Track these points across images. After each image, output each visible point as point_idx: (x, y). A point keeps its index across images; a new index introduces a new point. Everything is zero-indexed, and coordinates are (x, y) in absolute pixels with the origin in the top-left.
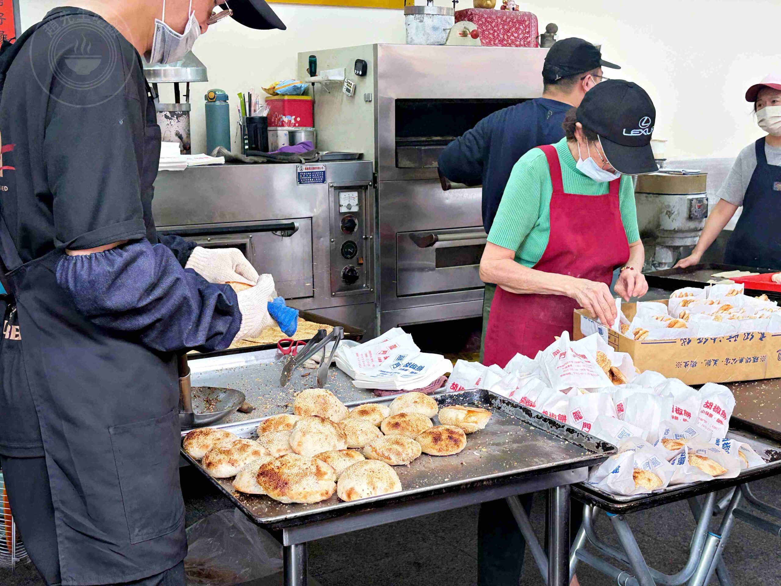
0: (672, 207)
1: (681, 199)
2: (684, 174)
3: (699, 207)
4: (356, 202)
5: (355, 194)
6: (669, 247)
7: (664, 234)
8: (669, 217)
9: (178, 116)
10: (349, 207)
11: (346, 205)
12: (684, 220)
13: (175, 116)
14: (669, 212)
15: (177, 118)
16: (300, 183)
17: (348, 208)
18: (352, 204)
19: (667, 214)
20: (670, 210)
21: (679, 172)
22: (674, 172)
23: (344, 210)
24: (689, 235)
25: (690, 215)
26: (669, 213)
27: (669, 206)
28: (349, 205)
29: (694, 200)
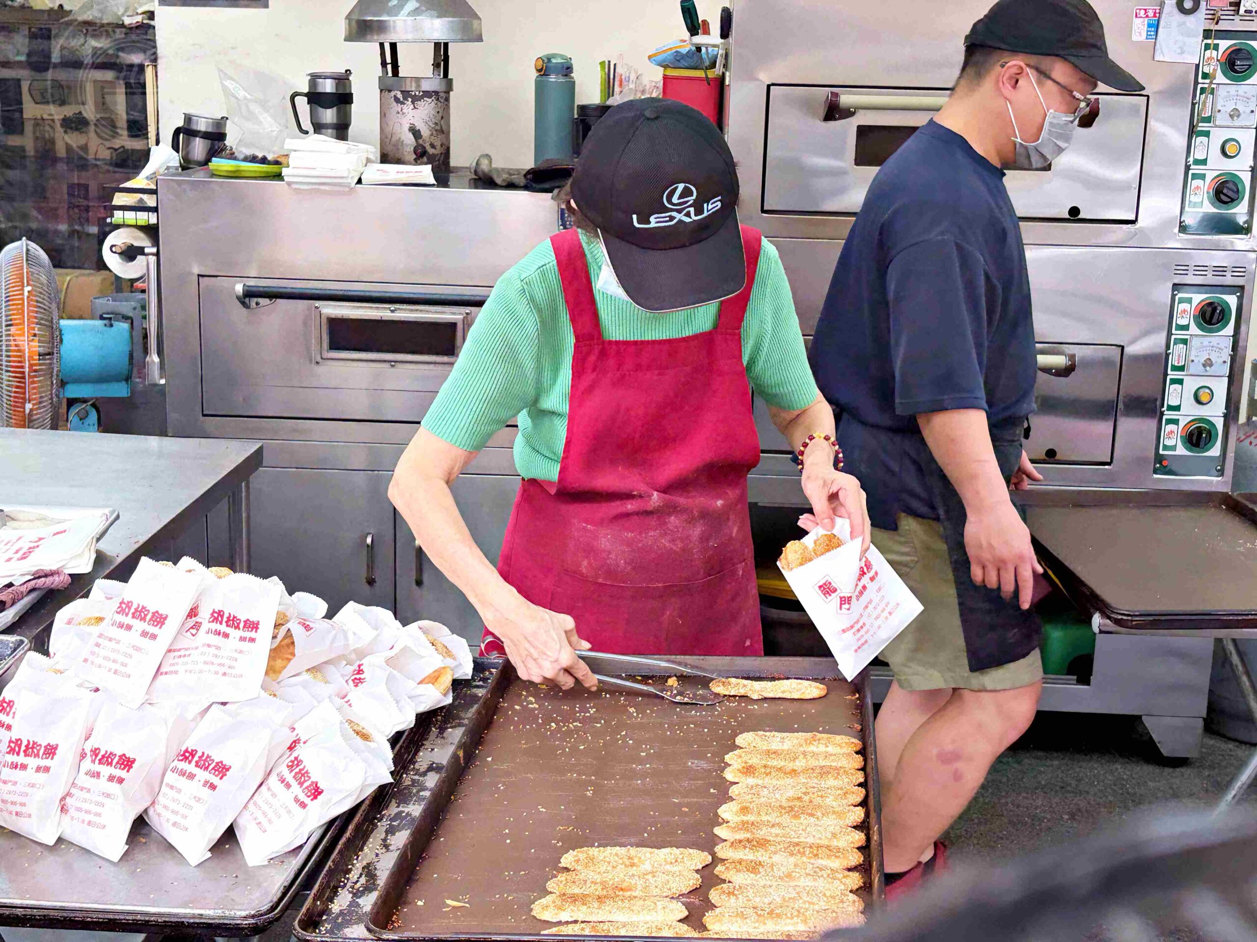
9: (415, 99)
13: (410, 100)
15: (413, 102)
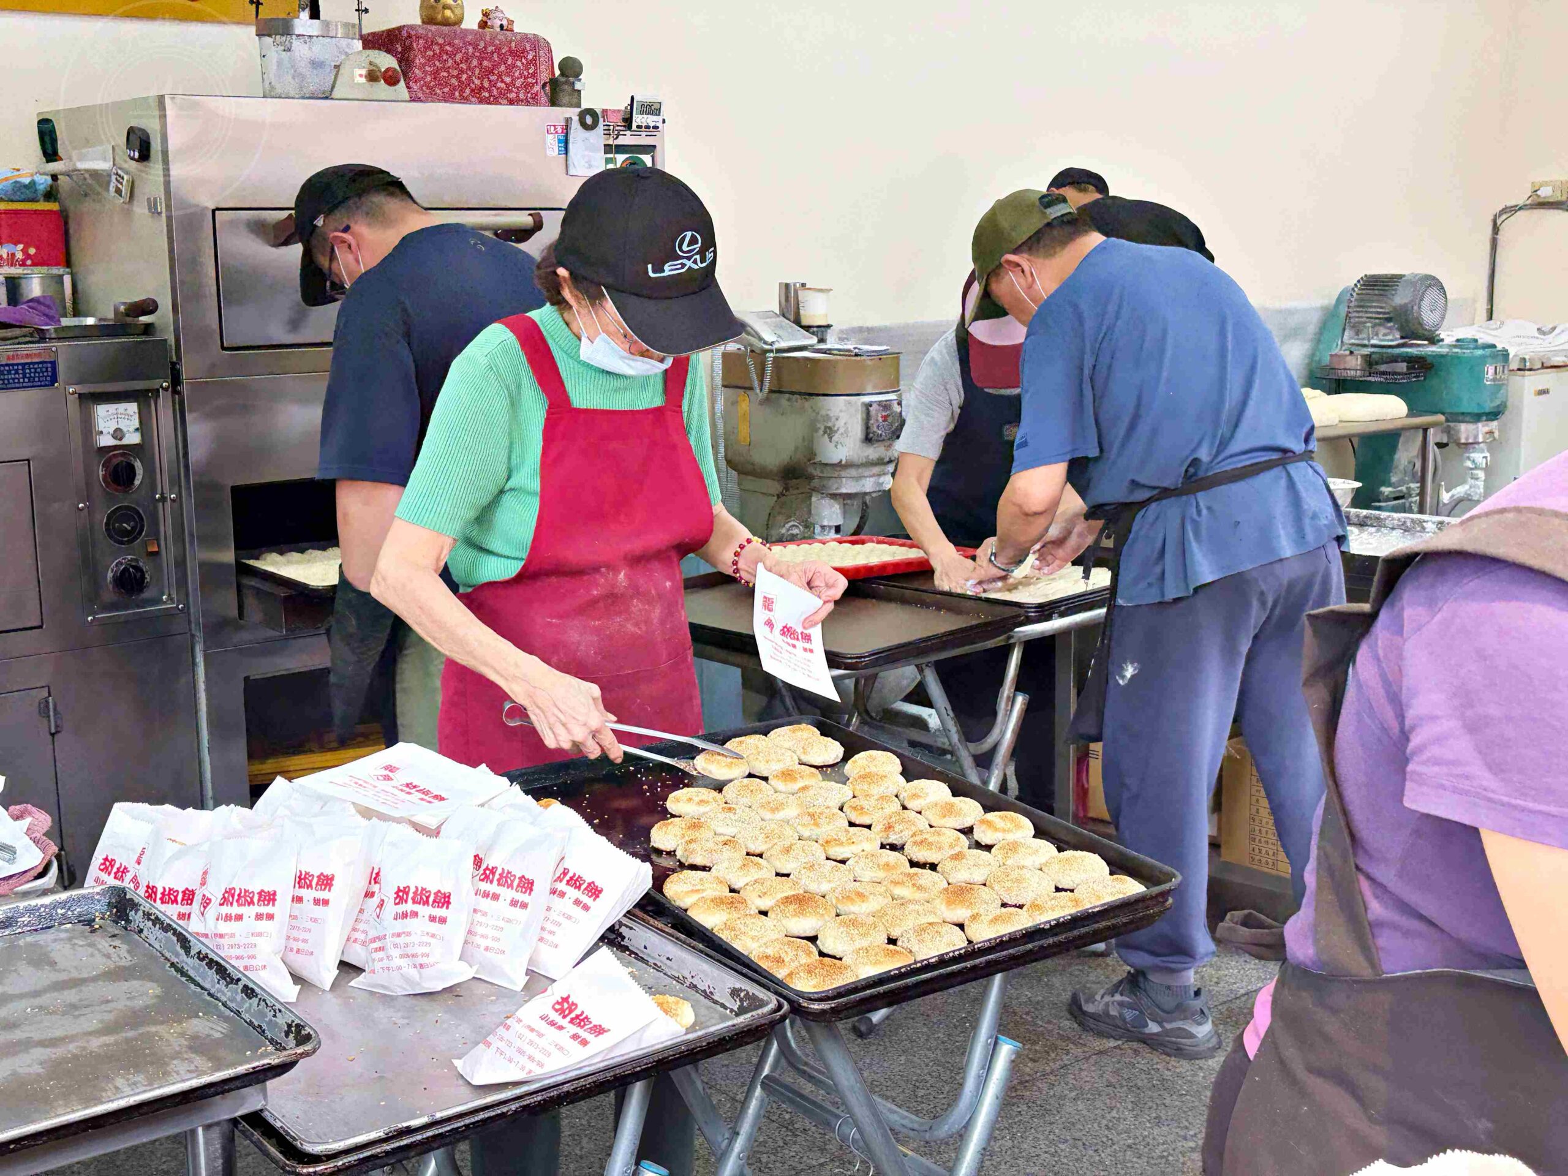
0: (833, 419)
1: (850, 403)
2: (856, 355)
3: (885, 418)
4: (136, 423)
5: (132, 407)
6: (834, 496)
7: (822, 472)
8: (830, 438)
10: (118, 434)
11: (111, 431)
12: (858, 443)
14: (830, 428)
17: (116, 438)
18: (125, 429)
19: (825, 432)
20: (830, 424)
21: (849, 351)
22: (839, 350)
23: (106, 441)
24: (867, 472)
25: (867, 434)
26: (830, 432)
27: (828, 418)
28: (118, 430)
29: (875, 406)
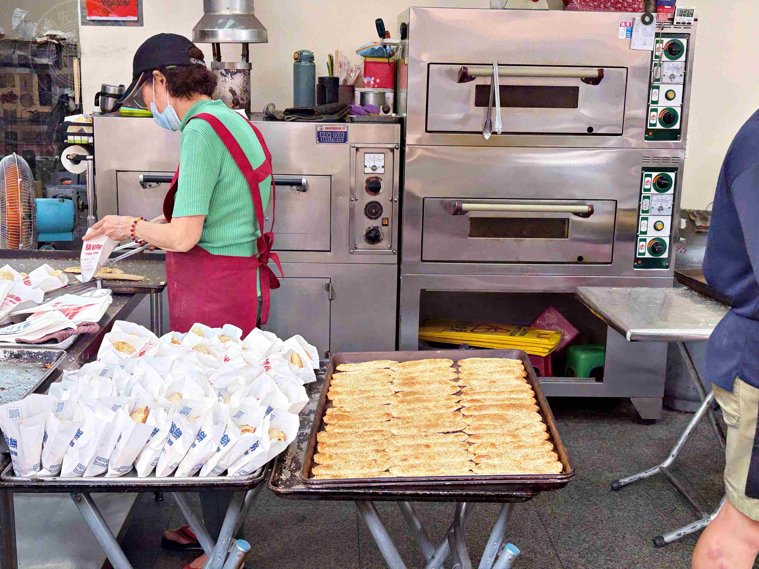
4: (382, 164)
5: (381, 156)
9: (233, 74)
10: (374, 168)
11: (371, 166)
13: (229, 74)
15: (231, 76)
16: (320, 142)
17: (372, 169)
18: (377, 166)
23: (368, 170)
28: (374, 166)
